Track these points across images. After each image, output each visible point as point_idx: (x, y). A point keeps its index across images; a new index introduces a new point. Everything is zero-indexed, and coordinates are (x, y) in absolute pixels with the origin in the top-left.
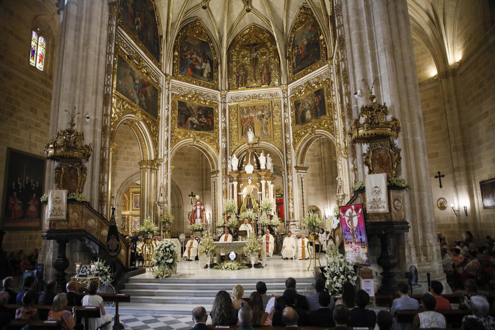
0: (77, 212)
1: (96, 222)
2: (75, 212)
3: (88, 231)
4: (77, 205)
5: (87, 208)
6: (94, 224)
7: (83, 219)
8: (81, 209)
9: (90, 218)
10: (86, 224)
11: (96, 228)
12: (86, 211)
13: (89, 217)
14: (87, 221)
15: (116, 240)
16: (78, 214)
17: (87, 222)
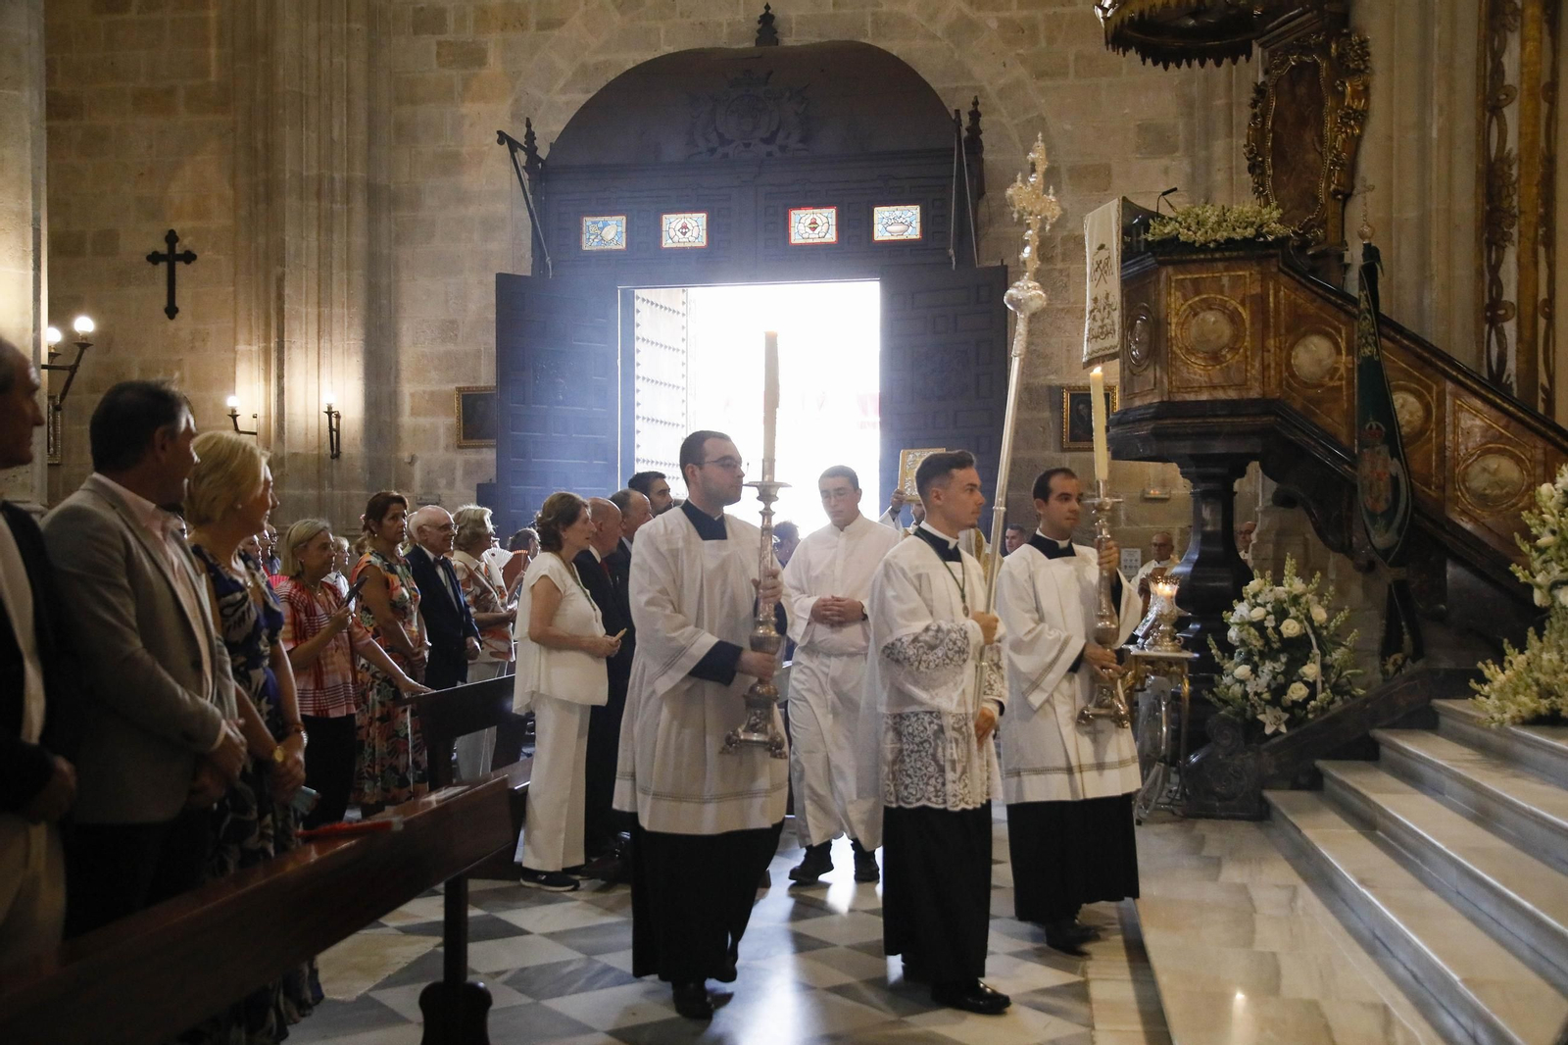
0: (1223, 307)
1: (1339, 352)
2: (1208, 306)
3: (1297, 406)
4: (1220, 265)
5: (1284, 279)
6: (1328, 362)
7: (1271, 343)
8: (1256, 289)
9: (1304, 335)
10: (1289, 366)
11: (1340, 388)
12: (1282, 294)
13: (1299, 327)
14: (1292, 347)
15: (1384, 449)
16: (1234, 318)
17: (1289, 356)
